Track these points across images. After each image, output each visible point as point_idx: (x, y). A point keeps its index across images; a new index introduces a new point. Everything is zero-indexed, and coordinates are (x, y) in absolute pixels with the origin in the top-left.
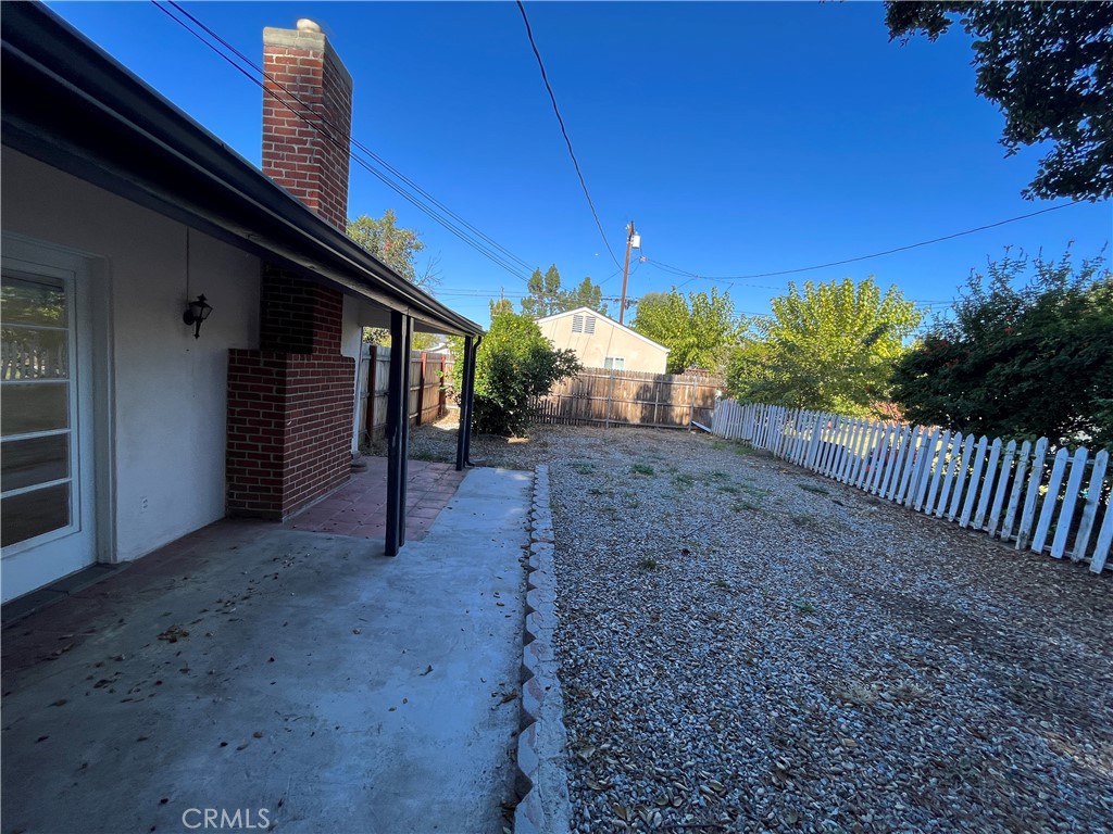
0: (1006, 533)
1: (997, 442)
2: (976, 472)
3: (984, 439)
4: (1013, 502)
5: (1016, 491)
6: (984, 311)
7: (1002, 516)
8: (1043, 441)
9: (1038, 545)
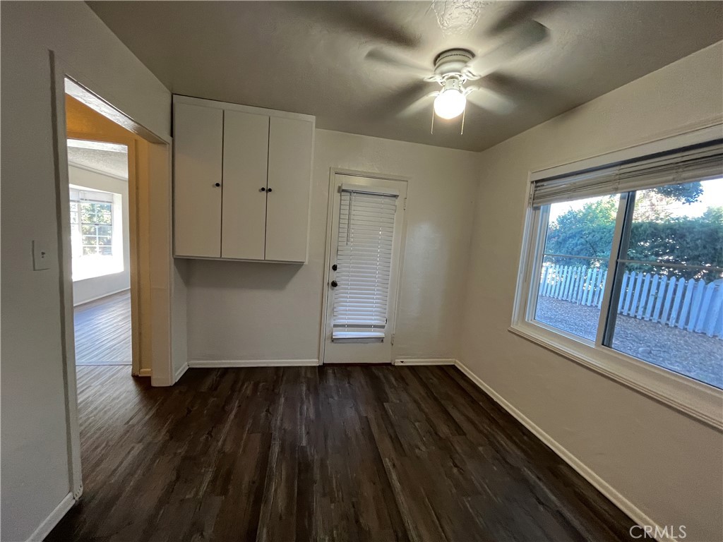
0: (574, 300)
1: (571, 268)
2: (563, 280)
3: (566, 267)
4: (576, 289)
5: (577, 285)
6: (564, 217)
7: (572, 295)
8: (585, 267)
9: (583, 303)
